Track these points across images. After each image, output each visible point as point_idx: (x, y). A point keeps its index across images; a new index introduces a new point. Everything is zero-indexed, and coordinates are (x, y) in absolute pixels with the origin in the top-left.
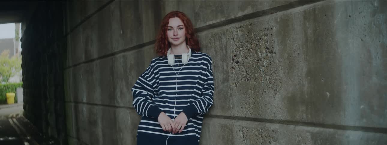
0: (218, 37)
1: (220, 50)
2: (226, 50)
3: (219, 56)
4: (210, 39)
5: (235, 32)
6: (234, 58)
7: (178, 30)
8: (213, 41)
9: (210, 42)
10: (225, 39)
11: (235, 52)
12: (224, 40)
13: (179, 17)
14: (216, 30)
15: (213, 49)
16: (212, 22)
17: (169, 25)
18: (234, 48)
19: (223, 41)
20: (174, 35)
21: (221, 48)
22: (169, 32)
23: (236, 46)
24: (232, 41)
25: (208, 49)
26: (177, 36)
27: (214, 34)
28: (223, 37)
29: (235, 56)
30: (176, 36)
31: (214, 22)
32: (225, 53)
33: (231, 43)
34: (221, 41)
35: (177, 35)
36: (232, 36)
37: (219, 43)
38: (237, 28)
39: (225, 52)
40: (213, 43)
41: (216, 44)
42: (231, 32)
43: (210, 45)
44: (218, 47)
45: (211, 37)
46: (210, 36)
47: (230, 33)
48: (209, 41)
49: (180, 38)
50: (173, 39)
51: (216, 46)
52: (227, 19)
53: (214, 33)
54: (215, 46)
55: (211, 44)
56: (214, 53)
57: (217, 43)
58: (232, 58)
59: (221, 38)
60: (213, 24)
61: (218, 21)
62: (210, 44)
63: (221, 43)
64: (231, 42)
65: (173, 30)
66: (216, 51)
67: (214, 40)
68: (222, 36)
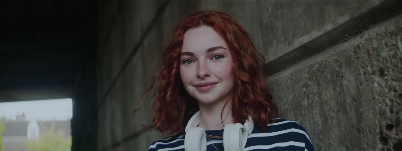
0: (329, 77)
1: (339, 111)
2: (357, 109)
3: (335, 130)
4: (306, 86)
5: (387, 49)
6: (389, 133)
7: (208, 60)
8: (314, 87)
9: (305, 92)
10: (352, 78)
11: (389, 114)
12: (349, 81)
13: (211, 24)
14: (321, 58)
15: (316, 111)
16: (310, 37)
17: (184, 50)
18: (388, 101)
19: (345, 83)
20: (199, 77)
21: (342, 107)
22: (183, 68)
23: (393, 93)
24: (377, 78)
25: (301, 113)
26: (207, 78)
27: (318, 70)
28: (345, 71)
29: (389, 127)
30: (203, 79)
31: (315, 34)
32: (354, 121)
33: (376, 85)
34: (341, 85)
35: (207, 76)
36: (375, 63)
37: (335, 90)
38: (392, 34)
39: (352, 114)
40: (315, 94)
41: (324, 97)
42: (371, 52)
43: (305, 103)
44: (333, 103)
45: (309, 79)
46: (305, 75)
47: (369, 55)
48: (304, 90)
49: (216, 83)
50: (197, 86)
51: (326, 102)
52: (356, 16)
53: (316, 67)
54: (323, 103)
55: (308, 99)
56: (319, 121)
57: (329, 94)
58: (381, 133)
59: (339, 76)
60: (312, 42)
61: (329, 27)
62: (306, 100)
63: (338, 89)
64: (373, 83)
65: (197, 62)
66: (325, 117)
67: (319, 84)
68: (343, 70)
